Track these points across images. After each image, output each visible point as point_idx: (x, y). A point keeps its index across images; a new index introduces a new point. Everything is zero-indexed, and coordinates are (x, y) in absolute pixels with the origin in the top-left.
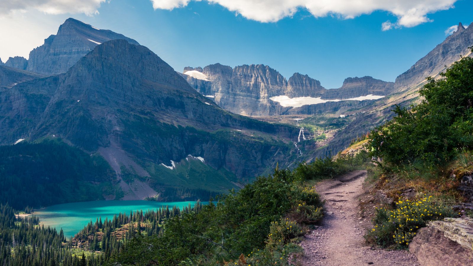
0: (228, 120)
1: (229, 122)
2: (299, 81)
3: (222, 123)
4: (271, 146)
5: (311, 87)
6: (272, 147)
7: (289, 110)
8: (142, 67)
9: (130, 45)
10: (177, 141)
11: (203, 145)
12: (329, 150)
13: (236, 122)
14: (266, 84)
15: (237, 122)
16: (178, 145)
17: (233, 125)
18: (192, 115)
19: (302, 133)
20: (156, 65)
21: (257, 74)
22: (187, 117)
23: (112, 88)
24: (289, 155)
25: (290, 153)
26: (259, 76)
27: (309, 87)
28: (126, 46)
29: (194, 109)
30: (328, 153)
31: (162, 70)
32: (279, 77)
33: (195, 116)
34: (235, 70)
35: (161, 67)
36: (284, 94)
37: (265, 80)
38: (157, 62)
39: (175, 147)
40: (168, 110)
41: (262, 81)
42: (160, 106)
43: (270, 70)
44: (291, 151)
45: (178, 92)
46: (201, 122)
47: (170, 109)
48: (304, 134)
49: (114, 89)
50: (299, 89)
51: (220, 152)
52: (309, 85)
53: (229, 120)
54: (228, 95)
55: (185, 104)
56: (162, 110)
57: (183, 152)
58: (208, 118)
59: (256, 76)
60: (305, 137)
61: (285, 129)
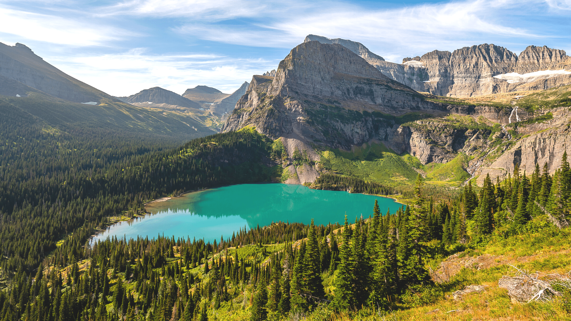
0: (418, 104)
1: (419, 105)
2: (534, 54)
3: (412, 107)
4: (467, 129)
5: (551, 58)
6: (469, 130)
7: (517, 87)
8: (335, 62)
9: (322, 45)
10: (359, 127)
11: (388, 129)
12: (544, 137)
13: (427, 105)
14: (489, 63)
15: (429, 104)
16: (359, 130)
17: (424, 108)
18: (381, 101)
19: (514, 113)
20: (349, 59)
21: (479, 54)
22: (375, 103)
23: (302, 83)
24: (492, 140)
25: (494, 138)
26: (481, 55)
27: (549, 59)
28: (318, 46)
29: (382, 95)
30: (542, 141)
31: (354, 63)
32: (507, 54)
33: (383, 101)
34: (454, 54)
35: (353, 60)
36: (513, 70)
37: (488, 60)
38: (350, 56)
39: (356, 132)
40: (357, 98)
41: (484, 60)
42: (349, 95)
43: (495, 47)
44: (495, 135)
45: (368, 80)
46: (388, 106)
47: (359, 96)
48: (517, 114)
49: (304, 84)
50: (534, 63)
51: (404, 136)
52: (548, 57)
53: (420, 103)
54: (445, 79)
55: (374, 90)
56: (351, 98)
57: (366, 136)
58: (397, 102)
59: (478, 56)
60: (519, 117)
61: (490, 109)
